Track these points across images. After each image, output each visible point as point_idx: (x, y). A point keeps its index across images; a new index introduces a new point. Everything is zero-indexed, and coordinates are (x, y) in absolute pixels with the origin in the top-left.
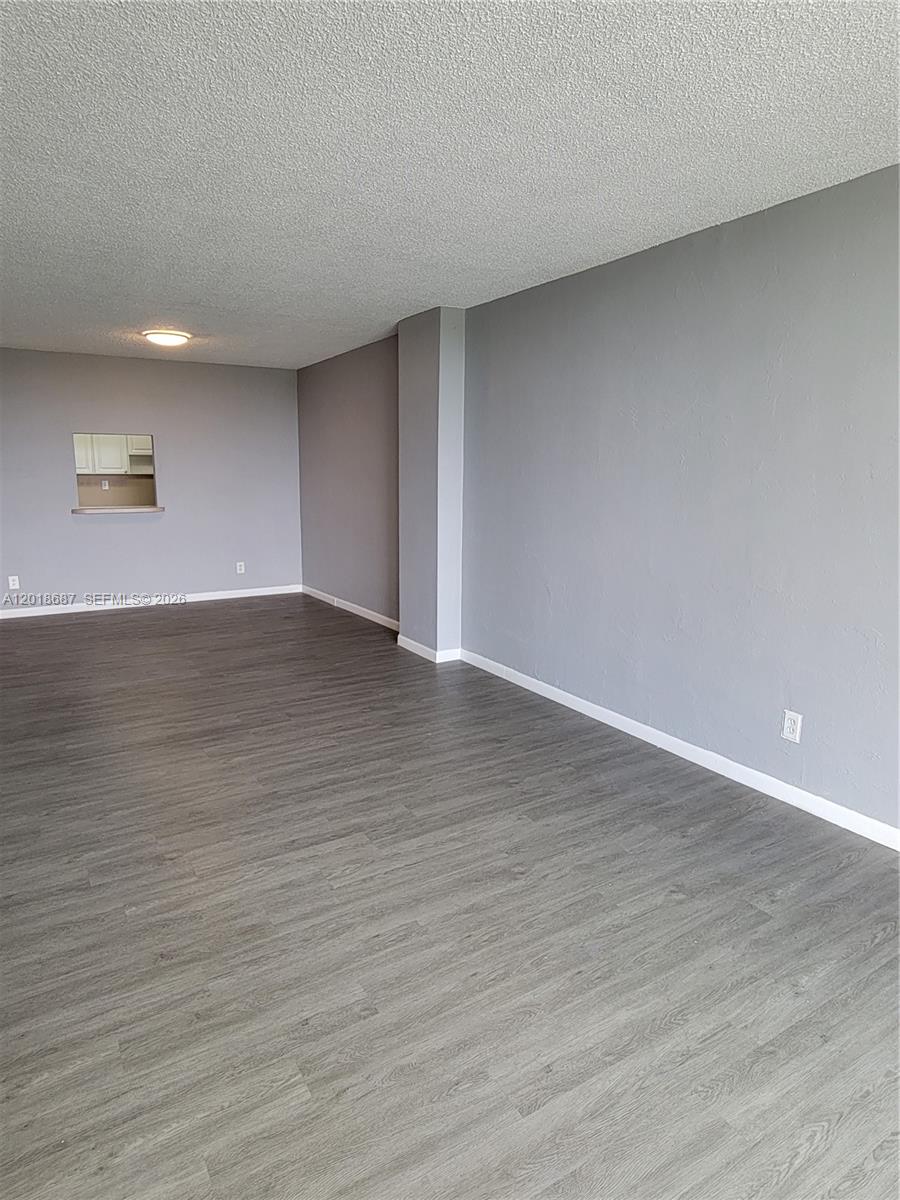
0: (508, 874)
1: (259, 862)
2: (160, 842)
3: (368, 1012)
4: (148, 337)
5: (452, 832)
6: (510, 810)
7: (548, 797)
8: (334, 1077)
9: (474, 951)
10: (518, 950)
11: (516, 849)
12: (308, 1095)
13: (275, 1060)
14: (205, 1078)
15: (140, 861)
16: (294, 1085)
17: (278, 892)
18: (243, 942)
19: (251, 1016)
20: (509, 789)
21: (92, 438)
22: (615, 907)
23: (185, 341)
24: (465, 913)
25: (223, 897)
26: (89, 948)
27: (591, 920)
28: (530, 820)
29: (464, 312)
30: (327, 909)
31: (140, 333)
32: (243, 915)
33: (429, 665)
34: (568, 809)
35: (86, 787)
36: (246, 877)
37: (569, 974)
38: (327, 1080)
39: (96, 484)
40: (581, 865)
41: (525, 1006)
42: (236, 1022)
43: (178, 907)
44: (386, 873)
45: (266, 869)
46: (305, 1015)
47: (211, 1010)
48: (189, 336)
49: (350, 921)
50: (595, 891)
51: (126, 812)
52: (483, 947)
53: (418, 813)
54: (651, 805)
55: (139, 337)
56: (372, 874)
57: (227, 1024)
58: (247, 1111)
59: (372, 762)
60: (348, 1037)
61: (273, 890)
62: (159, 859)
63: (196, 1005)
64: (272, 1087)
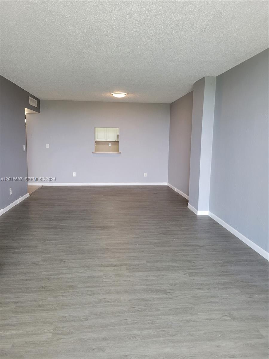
0: (165, 292)
1: (87, 268)
2: (65, 256)
3: (84, 320)
4: (113, 95)
5: (156, 273)
6: (183, 271)
7: (202, 270)
8: (61, 334)
9: (133, 312)
10: (147, 317)
11: (175, 284)
12: (51, 336)
13: (49, 324)
14: (29, 322)
15: (56, 260)
16: (49, 332)
17: (86, 278)
18: (66, 289)
19: (52, 310)
20: (189, 264)
21: (106, 129)
22: (196, 314)
23: (124, 96)
24: (139, 300)
25: (70, 275)
26: (26, 280)
27: (182, 315)
28: (188, 276)
29: (216, 78)
30: (96, 287)
31: (111, 94)
32: (71, 282)
33: (194, 215)
34: (207, 276)
35: (58, 237)
36: (80, 271)
37: (159, 330)
38: (58, 334)
39: (107, 144)
40: (195, 296)
41: (134, 335)
42: (47, 311)
43: (56, 275)
44: (123, 281)
45: (88, 270)
46: (67, 315)
47: (44, 305)
48: (126, 94)
49: (100, 292)
50: (193, 306)
51: (62, 246)
52: (136, 312)
53: (149, 265)
54: (246, 283)
55: (110, 95)
56: (118, 280)
57: (44, 310)
58: (32, 335)
59: (146, 245)
60: (73, 325)
61: (85, 277)
62: (61, 261)
63: (41, 303)
64: (43, 331)
